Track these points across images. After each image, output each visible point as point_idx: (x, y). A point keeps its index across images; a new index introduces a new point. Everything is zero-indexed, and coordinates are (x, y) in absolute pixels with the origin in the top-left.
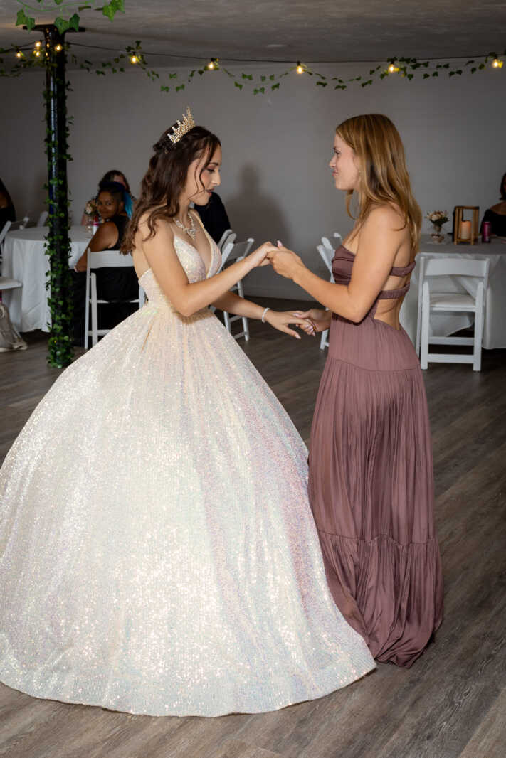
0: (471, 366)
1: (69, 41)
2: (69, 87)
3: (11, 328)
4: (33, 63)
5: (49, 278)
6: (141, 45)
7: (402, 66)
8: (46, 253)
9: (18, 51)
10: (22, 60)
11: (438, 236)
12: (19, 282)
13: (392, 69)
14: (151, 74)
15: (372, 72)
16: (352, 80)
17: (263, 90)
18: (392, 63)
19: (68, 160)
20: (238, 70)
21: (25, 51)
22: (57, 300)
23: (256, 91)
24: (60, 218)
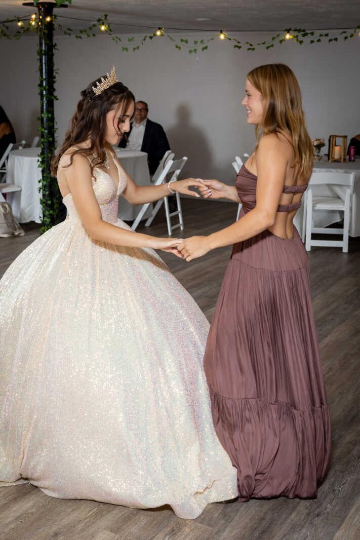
0: (341, 249)
1: (57, 15)
2: (56, 47)
3: (13, 220)
4: (30, 30)
5: (41, 184)
6: (108, 18)
7: (295, 35)
8: (39, 166)
9: (19, 21)
10: (22, 27)
11: (318, 156)
12: (19, 187)
13: (288, 36)
14: (115, 39)
15: (274, 38)
16: (259, 44)
17: (195, 50)
18: (288, 32)
19: (55, 100)
20: (177, 36)
21: (24, 22)
22: (46, 200)
23: (191, 52)
24: (49, 142)
